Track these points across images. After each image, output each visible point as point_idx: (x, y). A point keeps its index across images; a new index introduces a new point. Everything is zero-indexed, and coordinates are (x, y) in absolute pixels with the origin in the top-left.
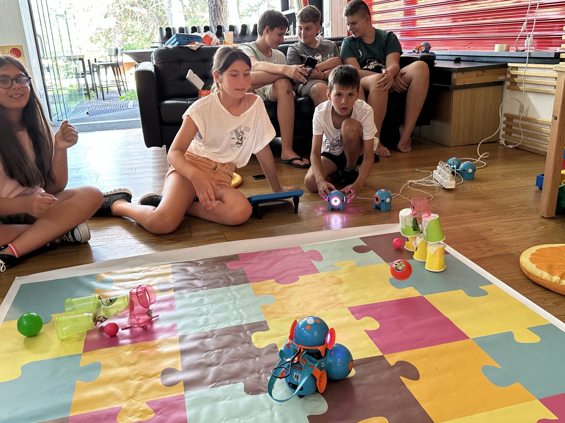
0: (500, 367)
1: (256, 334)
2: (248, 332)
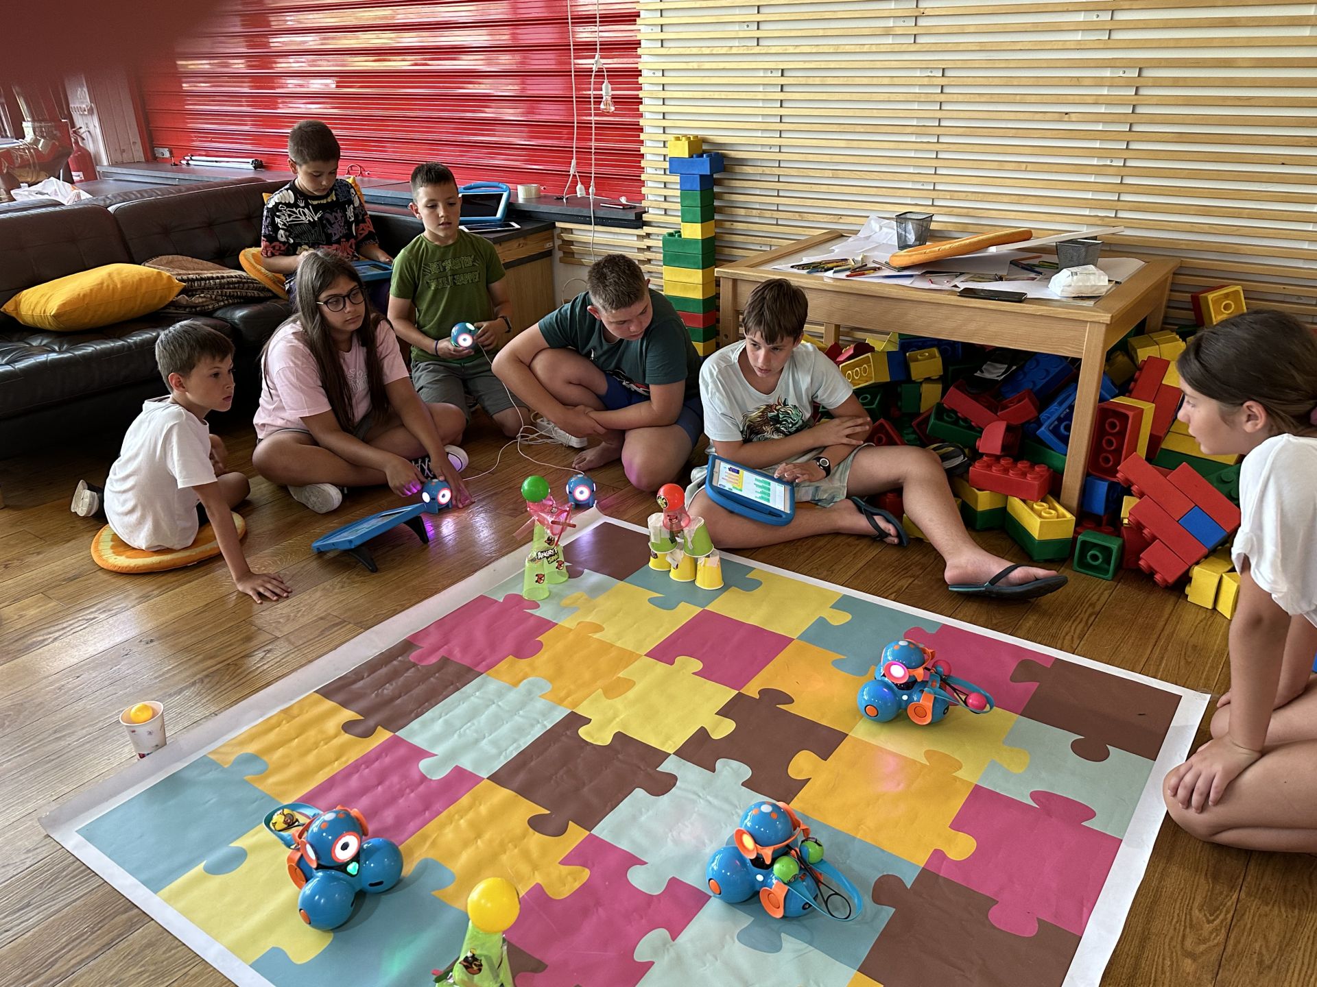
0: (843, 657)
1: (583, 732)
2: (568, 733)
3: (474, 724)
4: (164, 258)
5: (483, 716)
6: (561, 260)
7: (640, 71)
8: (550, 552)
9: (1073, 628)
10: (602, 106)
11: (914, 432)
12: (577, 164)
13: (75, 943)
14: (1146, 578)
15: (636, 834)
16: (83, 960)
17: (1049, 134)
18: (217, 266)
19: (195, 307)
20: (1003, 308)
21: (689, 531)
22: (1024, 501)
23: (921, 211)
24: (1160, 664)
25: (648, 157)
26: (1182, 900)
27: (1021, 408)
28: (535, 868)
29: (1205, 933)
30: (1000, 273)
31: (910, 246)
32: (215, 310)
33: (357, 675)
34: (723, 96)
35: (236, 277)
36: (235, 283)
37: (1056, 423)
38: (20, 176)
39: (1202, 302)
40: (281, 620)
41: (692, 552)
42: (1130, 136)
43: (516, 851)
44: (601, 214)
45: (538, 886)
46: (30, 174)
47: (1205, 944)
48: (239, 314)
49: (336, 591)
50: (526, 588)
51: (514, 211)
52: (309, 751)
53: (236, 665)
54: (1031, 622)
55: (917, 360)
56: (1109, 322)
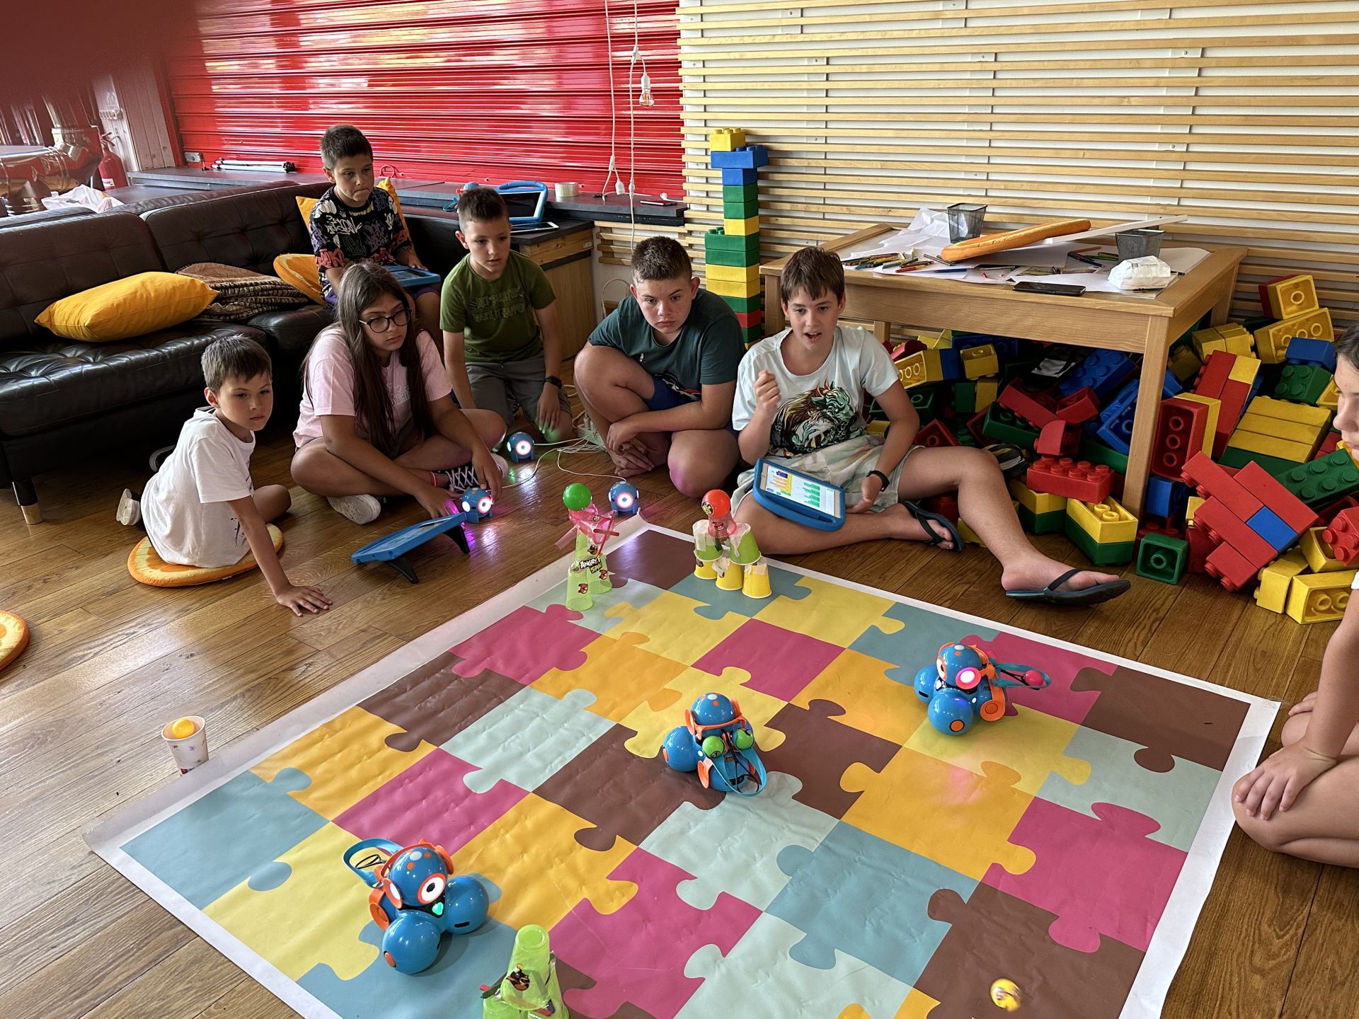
0: (898, 667)
1: (629, 745)
2: (614, 746)
3: (518, 737)
4: (197, 266)
5: (528, 729)
6: (601, 261)
7: (680, 62)
8: (593, 561)
9: (1136, 634)
10: (641, 100)
11: (969, 433)
12: (616, 160)
13: (122, 959)
14: (1212, 582)
15: (685, 848)
16: (129, 977)
17: (1107, 119)
18: (250, 272)
19: (229, 315)
20: (1060, 303)
21: (735, 538)
22: (1085, 503)
23: (973, 202)
24: (1228, 672)
25: (688, 151)
26: (1250, 914)
27: (1081, 406)
28: (582, 882)
29: (1275, 949)
30: (1057, 266)
31: (963, 239)
32: (250, 318)
33: (400, 688)
34: (766, 86)
35: (270, 283)
36: (269, 290)
37: (1118, 421)
38: (50, 184)
39: (1270, 293)
40: (322, 633)
41: (739, 559)
42: (1193, 120)
43: (563, 865)
44: (640, 211)
45: (586, 904)
46: (61, 182)
47: (1274, 959)
48: (275, 321)
49: (377, 602)
50: (570, 599)
51: (551, 211)
52: (352, 765)
53: (277, 679)
54: (1092, 629)
55: (972, 358)
56: (1171, 316)
